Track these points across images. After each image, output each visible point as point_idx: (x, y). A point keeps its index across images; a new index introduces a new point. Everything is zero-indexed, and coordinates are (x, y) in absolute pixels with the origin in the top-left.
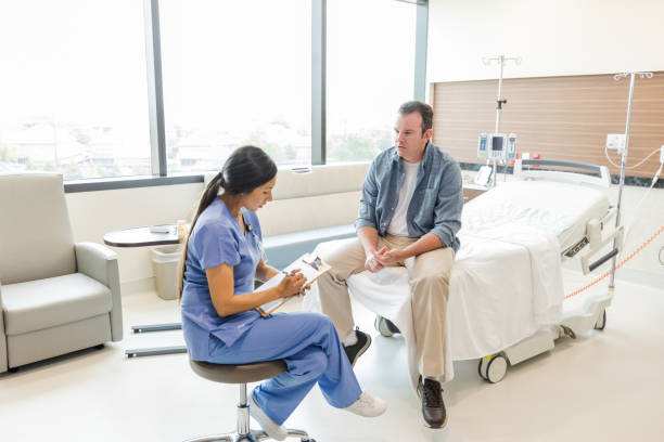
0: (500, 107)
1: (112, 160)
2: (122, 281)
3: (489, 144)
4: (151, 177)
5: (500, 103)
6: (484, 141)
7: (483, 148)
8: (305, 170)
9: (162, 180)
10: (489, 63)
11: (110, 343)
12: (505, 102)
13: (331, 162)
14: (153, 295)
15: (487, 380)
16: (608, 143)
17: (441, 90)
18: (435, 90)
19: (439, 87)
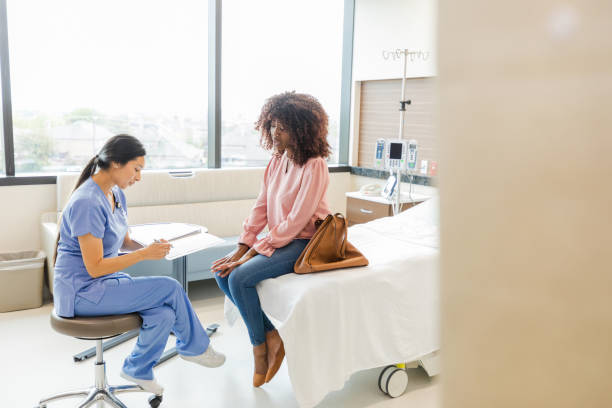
0: (403, 108)
3: (387, 152)
5: (403, 104)
6: (380, 148)
7: (380, 156)
9: (10, 180)
12: (409, 102)
13: (225, 167)
15: (387, 394)
17: (369, 90)
18: (362, 89)
19: (366, 87)
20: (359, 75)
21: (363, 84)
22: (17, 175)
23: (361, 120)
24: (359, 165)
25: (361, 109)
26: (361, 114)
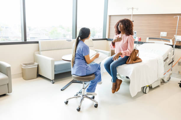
1: (8, 37)
2: (12, 74)
4: (21, 41)
8: (70, 41)
9: (25, 42)
10: (128, 10)
11: (8, 94)
12: (133, 21)
14: (22, 78)
15: (145, 93)
16: (161, 34)
17: (112, 18)
18: (110, 17)
19: (111, 17)
20: (109, 13)
21: (110, 16)
22: (27, 41)
23: (109, 26)
24: (109, 38)
25: (109, 23)
26: (109, 24)
